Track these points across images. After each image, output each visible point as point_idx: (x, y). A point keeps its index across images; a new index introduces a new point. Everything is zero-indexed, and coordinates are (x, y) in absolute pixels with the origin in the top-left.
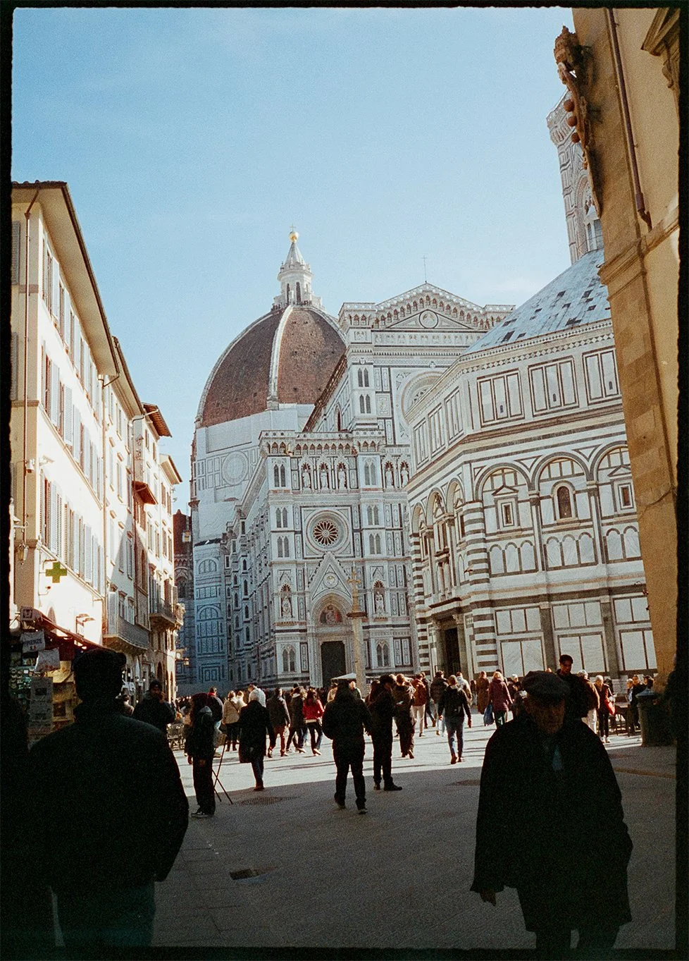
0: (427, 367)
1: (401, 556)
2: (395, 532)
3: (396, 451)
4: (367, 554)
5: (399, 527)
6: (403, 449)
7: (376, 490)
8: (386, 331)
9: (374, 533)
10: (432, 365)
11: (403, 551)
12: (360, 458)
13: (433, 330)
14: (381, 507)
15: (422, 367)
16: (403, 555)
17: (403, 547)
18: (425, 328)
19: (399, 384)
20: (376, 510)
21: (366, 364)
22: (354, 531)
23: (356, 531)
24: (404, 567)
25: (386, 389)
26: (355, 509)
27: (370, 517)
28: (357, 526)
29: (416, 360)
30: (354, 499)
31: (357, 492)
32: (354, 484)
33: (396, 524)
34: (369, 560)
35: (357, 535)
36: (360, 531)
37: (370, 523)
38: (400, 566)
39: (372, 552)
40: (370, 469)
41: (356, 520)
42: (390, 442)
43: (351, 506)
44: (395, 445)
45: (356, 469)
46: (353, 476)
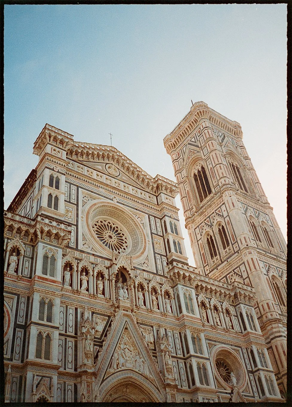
0: (110, 199)
1: (72, 371)
2: (68, 339)
3: (77, 254)
4: (32, 357)
5: (73, 334)
6: (84, 255)
7: (54, 282)
8: (77, 162)
9: (45, 331)
10: (115, 200)
11: (76, 365)
12: (40, 246)
13: (115, 177)
14: (57, 301)
15: (107, 198)
16: (76, 370)
17: (76, 360)
18: (109, 174)
19: (84, 203)
20: (51, 305)
21: (58, 172)
22: (16, 326)
23: (20, 326)
24: (76, 386)
25: (74, 201)
26: (23, 300)
27: (41, 312)
28: (21, 321)
29: (102, 191)
30: (24, 288)
31: (29, 281)
32: (26, 272)
33: (71, 330)
34: (34, 364)
35: (20, 333)
36: (25, 327)
37: (41, 318)
38: (70, 383)
39: (38, 355)
40: (49, 260)
41: (22, 313)
42: (73, 245)
43: (18, 296)
44: (77, 249)
45: (32, 258)
46: (27, 264)
